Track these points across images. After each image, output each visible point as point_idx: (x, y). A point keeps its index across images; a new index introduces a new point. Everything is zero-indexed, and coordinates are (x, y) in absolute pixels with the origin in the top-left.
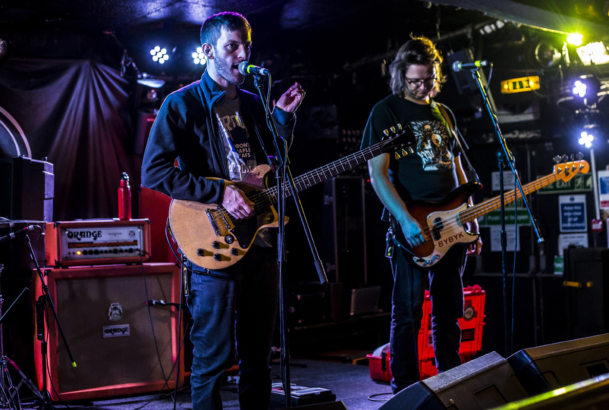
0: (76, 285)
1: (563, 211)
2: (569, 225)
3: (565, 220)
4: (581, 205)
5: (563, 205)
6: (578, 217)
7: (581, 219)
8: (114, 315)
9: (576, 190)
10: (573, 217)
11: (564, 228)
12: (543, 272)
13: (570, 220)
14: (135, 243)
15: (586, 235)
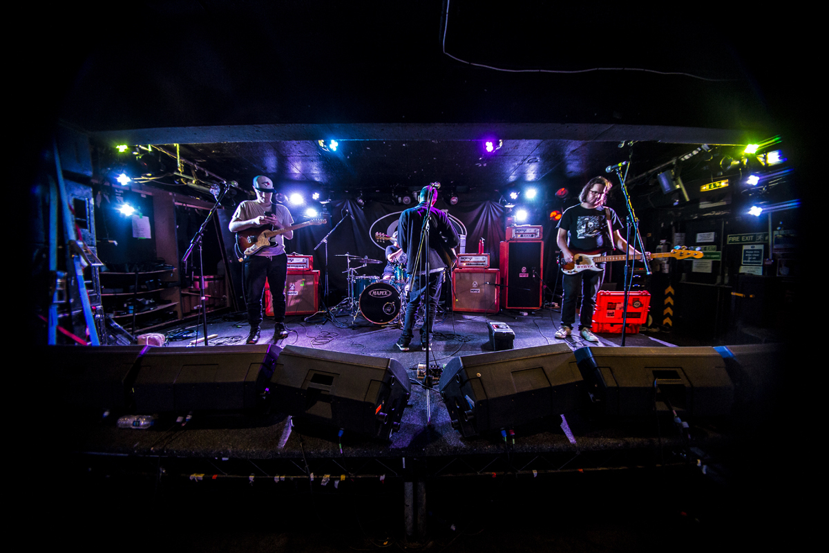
0: (462, 274)
1: (745, 253)
2: (749, 261)
3: (746, 258)
4: (760, 250)
5: (745, 250)
6: (757, 257)
7: (758, 258)
8: (474, 285)
9: (756, 242)
10: (752, 257)
11: (744, 263)
12: (726, 285)
13: (749, 258)
14: (484, 262)
15: (761, 267)
